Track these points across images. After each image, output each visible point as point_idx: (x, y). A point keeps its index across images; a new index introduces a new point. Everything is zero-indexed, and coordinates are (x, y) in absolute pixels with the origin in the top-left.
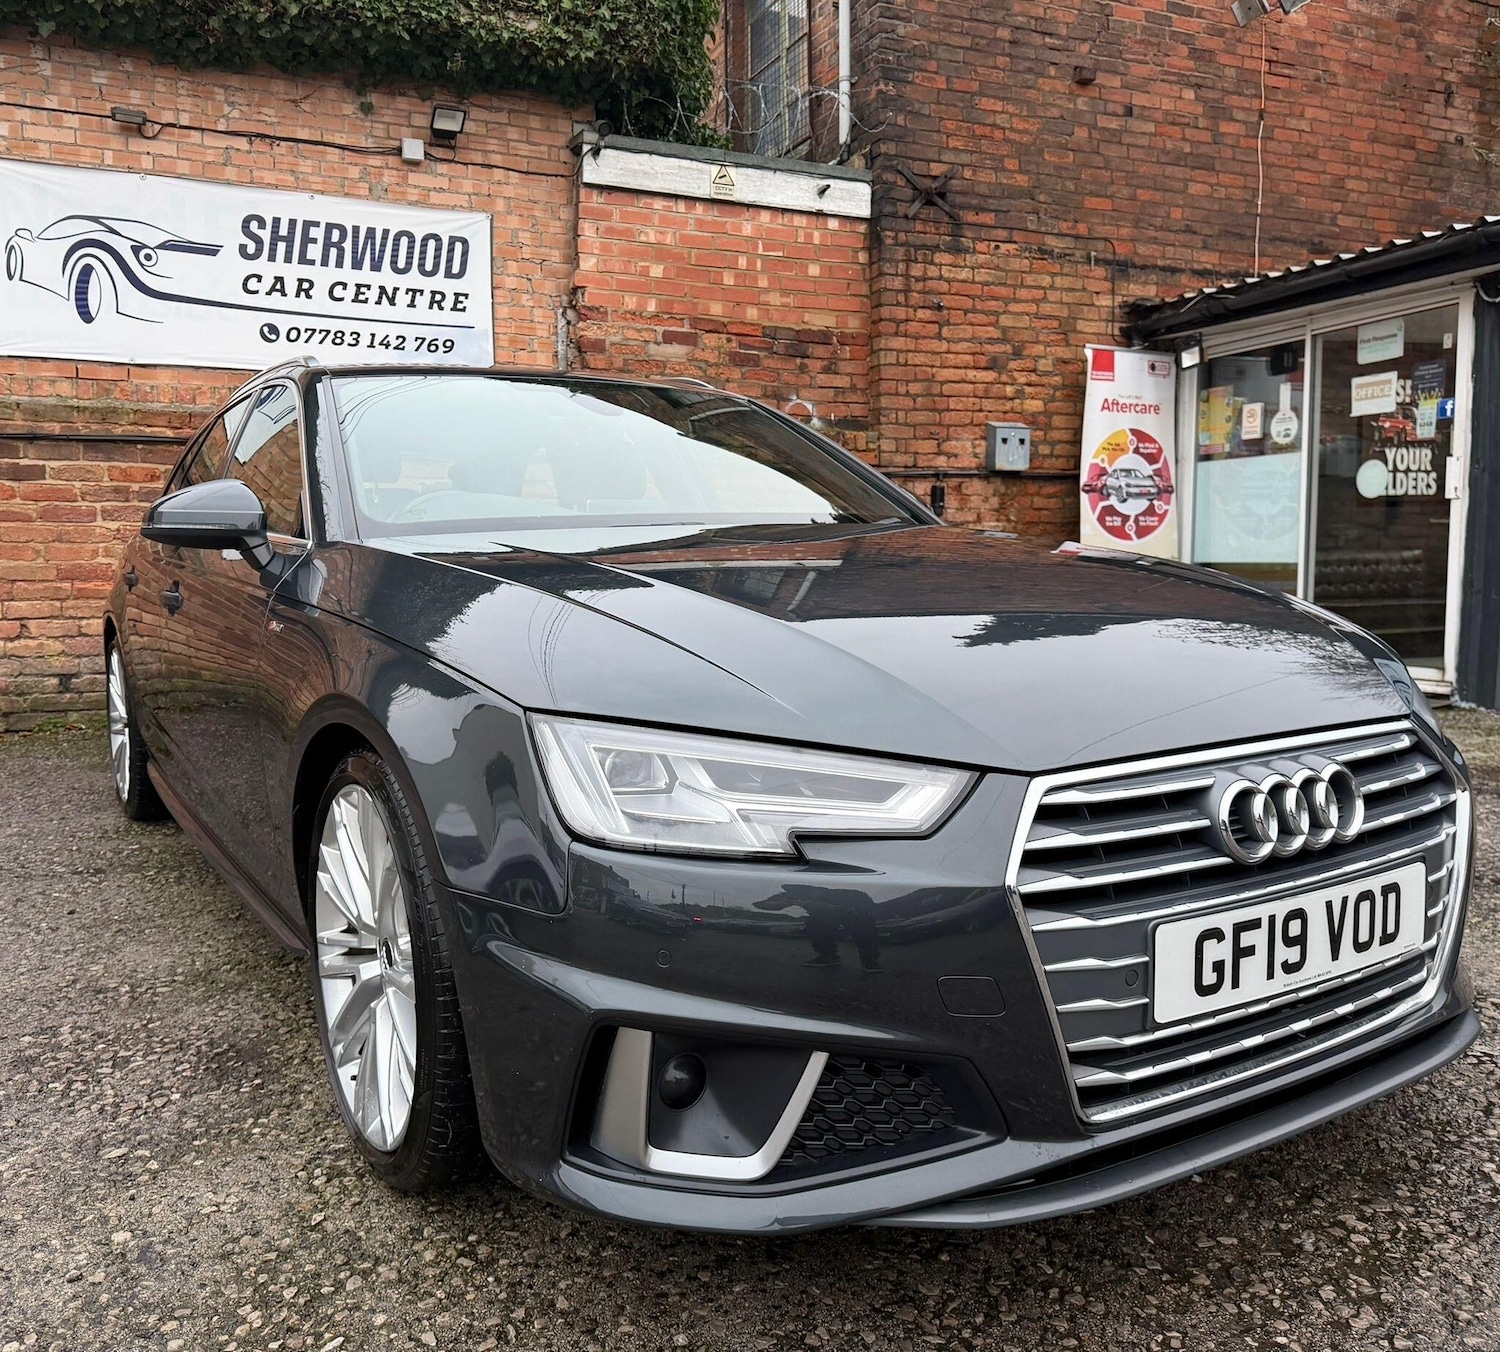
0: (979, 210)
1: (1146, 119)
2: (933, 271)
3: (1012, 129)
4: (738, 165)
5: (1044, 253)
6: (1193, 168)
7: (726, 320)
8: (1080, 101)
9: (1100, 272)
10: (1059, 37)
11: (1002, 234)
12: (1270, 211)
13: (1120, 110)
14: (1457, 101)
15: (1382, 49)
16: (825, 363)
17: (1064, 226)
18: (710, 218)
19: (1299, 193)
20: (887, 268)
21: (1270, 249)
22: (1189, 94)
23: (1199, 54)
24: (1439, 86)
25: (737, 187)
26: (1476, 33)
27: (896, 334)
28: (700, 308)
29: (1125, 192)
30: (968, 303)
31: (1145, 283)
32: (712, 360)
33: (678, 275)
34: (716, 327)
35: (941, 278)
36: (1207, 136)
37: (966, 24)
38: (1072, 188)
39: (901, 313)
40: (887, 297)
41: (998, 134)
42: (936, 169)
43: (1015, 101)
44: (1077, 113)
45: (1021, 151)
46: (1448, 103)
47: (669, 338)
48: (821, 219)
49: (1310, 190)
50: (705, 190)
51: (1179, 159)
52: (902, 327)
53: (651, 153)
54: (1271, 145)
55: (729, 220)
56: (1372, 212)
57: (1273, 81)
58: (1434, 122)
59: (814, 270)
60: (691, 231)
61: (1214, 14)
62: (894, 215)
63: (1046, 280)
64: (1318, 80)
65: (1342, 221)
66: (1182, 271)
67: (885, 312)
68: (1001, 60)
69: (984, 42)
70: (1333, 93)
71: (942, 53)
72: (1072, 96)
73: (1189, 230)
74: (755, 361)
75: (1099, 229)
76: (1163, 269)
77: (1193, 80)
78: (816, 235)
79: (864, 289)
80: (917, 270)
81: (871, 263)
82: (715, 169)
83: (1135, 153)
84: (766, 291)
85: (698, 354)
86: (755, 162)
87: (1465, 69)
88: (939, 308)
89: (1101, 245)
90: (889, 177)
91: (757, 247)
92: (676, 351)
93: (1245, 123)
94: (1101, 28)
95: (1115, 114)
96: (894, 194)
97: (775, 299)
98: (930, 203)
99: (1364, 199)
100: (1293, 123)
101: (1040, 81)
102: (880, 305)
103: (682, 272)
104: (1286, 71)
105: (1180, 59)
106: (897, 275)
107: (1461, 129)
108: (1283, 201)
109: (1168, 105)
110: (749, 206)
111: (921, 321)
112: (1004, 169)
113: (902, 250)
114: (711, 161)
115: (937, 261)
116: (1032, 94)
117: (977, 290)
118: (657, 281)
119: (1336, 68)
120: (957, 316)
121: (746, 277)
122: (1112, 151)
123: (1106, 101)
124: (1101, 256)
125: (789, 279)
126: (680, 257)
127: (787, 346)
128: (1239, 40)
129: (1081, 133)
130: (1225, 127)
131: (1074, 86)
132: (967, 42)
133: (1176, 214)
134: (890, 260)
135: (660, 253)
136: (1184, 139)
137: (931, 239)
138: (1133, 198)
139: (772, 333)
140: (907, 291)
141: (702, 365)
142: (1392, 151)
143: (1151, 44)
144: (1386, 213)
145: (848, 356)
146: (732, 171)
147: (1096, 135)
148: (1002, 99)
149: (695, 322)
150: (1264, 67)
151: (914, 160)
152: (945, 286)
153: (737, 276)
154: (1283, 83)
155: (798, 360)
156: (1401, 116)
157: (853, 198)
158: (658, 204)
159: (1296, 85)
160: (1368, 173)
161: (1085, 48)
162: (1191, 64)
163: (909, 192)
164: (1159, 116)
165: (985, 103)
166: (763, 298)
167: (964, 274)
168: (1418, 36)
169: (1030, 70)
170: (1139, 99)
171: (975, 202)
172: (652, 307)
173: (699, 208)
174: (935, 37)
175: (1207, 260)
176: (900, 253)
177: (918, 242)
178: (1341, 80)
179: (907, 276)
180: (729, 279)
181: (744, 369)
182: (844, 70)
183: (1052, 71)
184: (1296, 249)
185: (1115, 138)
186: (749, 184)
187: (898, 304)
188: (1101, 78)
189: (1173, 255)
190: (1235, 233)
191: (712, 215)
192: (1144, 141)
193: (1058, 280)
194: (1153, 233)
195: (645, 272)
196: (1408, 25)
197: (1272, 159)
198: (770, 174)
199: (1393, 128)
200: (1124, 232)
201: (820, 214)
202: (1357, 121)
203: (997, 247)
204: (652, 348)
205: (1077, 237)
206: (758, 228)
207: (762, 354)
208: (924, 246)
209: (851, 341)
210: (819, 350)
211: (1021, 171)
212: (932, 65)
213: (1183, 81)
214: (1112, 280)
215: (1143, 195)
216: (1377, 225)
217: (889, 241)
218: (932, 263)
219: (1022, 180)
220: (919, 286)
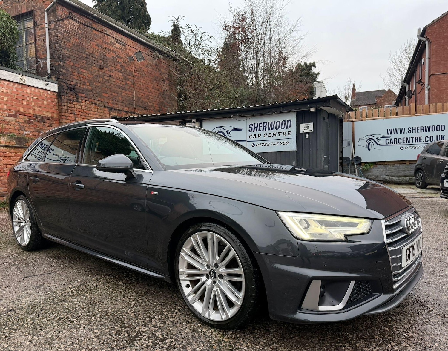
0: (82, 93)
1: (113, 78)
2: (73, 106)
3: (87, 76)
4: (26, 76)
5: (95, 104)
6: (123, 90)
7: (24, 112)
8: (100, 72)
9: (106, 109)
10: (96, 58)
11: (87, 99)
12: (137, 100)
13: (108, 76)
14: (166, 83)
15: (153, 71)
16: (49, 124)
17: (99, 99)
18: (19, 87)
19: (141, 97)
20: (63, 104)
21: (137, 108)
22: (121, 74)
23: (122, 66)
24: (163, 80)
25: (26, 81)
26: (167, 70)
27: (66, 119)
28: (18, 108)
29: (110, 93)
30: (81, 114)
31: (115, 113)
32: (21, 122)
33: (11, 100)
34: (22, 114)
35: (75, 107)
36: (124, 83)
37: (77, 52)
38: (100, 91)
39: (67, 114)
40: (63, 111)
41: (85, 77)
42: (72, 83)
43: (88, 71)
44: (100, 75)
45: (89, 81)
46: (164, 83)
47: (10, 115)
48: (46, 91)
49: (143, 97)
50: (18, 81)
51: (120, 87)
52: (67, 118)
53: (4, 70)
54: (136, 87)
55: (24, 89)
56: (154, 102)
57: (135, 74)
58: (162, 86)
59: (45, 102)
60: (14, 90)
61: (124, 58)
62: (64, 92)
63: (96, 110)
64: (143, 75)
65: (149, 104)
66: (122, 111)
67: (63, 114)
68: (84, 61)
69: (80, 57)
70: (145, 78)
71: (72, 57)
72: (99, 71)
73: (122, 102)
74: (32, 123)
75: (106, 100)
76: (118, 110)
77: (121, 71)
78: (45, 94)
79: (57, 108)
80: (69, 105)
81: (58, 102)
82: (20, 76)
83: (112, 85)
84: (34, 106)
85: (18, 120)
86: (30, 76)
87: (166, 77)
88: (75, 114)
89: (106, 104)
90: (62, 83)
91: (31, 96)
92: (12, 119)
93: (131, 81)
94: (103, 57)
95: (107, 76)
96: (63, 87)
97: (36, 108)
98: (71, 90)
99: (152, 100)
100: (139, 83)
101: (92, 67)
102: (62, 112)
103: (12, 100)
104: (137, 72)
105: (118, 67)
106: (65, 106)
107: (167, 88)
108: (139, 99)
109: (117, 76)
110: (29, 86)
111: (71, 117)
112: (86, 85)
113: (66, 100)
114: (19, 74)
115: (74, 103)
116: (91, 69)
117: (82, 111)
118: (6, 101)
119: (145, 73)
120: (79, 116)
121: (29, 102)
122: (107, 84)
123: (106, 73)
124: (107, 106)
125: (39, 103)
126: (11, 96)
127: (40, 120)
128: (129, 65)
129: (101, 79)
130: (128, 82)
131: (99, 69)
132: (77, 56)
133: (120, 99)
134: (64, 102)
135: (6, 94)
136: (120, 83)
137: (72, 99)
138: (112, 94)
139: (35, 116)
140: (68, 110)
141: (19, 123)
142: (156, 91)
143: (113, 62)
144: (156, 103)
145: (54, 123)
146: (25, 77)
147: (104, 80)
148: (85, 70)
149: (16, 112)
150: (134, 71)
151: (67, 80)
152: (75, 109)
153: (26, 102)
154: (137, 75)
155: (43, 123)
156: (157, 84)
157: (54, 87)
158: (6, 82)
159: (139, 75)
160: (153, 95)
161: (101, 61)
162: (121, 68)
163: (66, 88)
164: (115, 78)
165: (82, 70)
166: (33, 108)
167: (80, 107)
168: (159, 69)
169: (90, 64)
170: (112, 74)
171: (81, 91)
172: (5, 107)
173: (16, 85)
174: (70, 54)
175: (126, 109)
176: (66, 101)
177: (69, 99)
178: (147, 75)
179: (67, 106)
180: (24, 103)
181: (29, 124)
182: (48, 56)
183: (95, 65)
184: (142, 108)
185: (107, 81)
186: (29, 81)
187: (66, 112)
188: (105, 68)
189: (120, 107)
190: (131, 104)
191: (20, 87)
192: (113, 83)
193: (98, 110)
194: (116, 102)
195: (3, 99)
196: (157, 67)
197: (136, 90)
198: (34, 79)
199: (156, 86)
200: (111, 101)
201: (46, 90)
202: (150, 84)
203: (86, 102)
204: (5, 118)
205: (101, 101)
206: (31, 91)
207: (34, 121)
208: (71, 100)
209: (55, 119)
210: (48, 121)
211: (90, 86)
212: (70, 60)
213: (119, 71)
214: (109, 111)
215: (114, 94)
216: (155, 105)
217: (63, 98)
218: (73, 104)
219: (90, 88)
220: (70, 109)
